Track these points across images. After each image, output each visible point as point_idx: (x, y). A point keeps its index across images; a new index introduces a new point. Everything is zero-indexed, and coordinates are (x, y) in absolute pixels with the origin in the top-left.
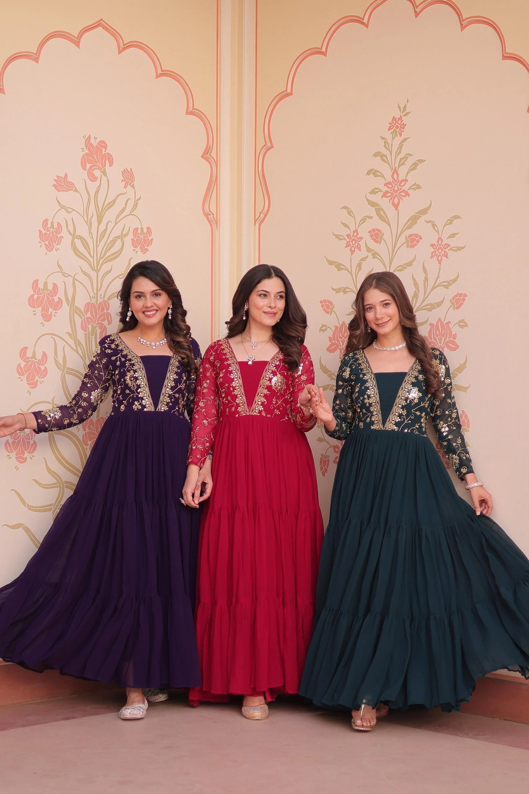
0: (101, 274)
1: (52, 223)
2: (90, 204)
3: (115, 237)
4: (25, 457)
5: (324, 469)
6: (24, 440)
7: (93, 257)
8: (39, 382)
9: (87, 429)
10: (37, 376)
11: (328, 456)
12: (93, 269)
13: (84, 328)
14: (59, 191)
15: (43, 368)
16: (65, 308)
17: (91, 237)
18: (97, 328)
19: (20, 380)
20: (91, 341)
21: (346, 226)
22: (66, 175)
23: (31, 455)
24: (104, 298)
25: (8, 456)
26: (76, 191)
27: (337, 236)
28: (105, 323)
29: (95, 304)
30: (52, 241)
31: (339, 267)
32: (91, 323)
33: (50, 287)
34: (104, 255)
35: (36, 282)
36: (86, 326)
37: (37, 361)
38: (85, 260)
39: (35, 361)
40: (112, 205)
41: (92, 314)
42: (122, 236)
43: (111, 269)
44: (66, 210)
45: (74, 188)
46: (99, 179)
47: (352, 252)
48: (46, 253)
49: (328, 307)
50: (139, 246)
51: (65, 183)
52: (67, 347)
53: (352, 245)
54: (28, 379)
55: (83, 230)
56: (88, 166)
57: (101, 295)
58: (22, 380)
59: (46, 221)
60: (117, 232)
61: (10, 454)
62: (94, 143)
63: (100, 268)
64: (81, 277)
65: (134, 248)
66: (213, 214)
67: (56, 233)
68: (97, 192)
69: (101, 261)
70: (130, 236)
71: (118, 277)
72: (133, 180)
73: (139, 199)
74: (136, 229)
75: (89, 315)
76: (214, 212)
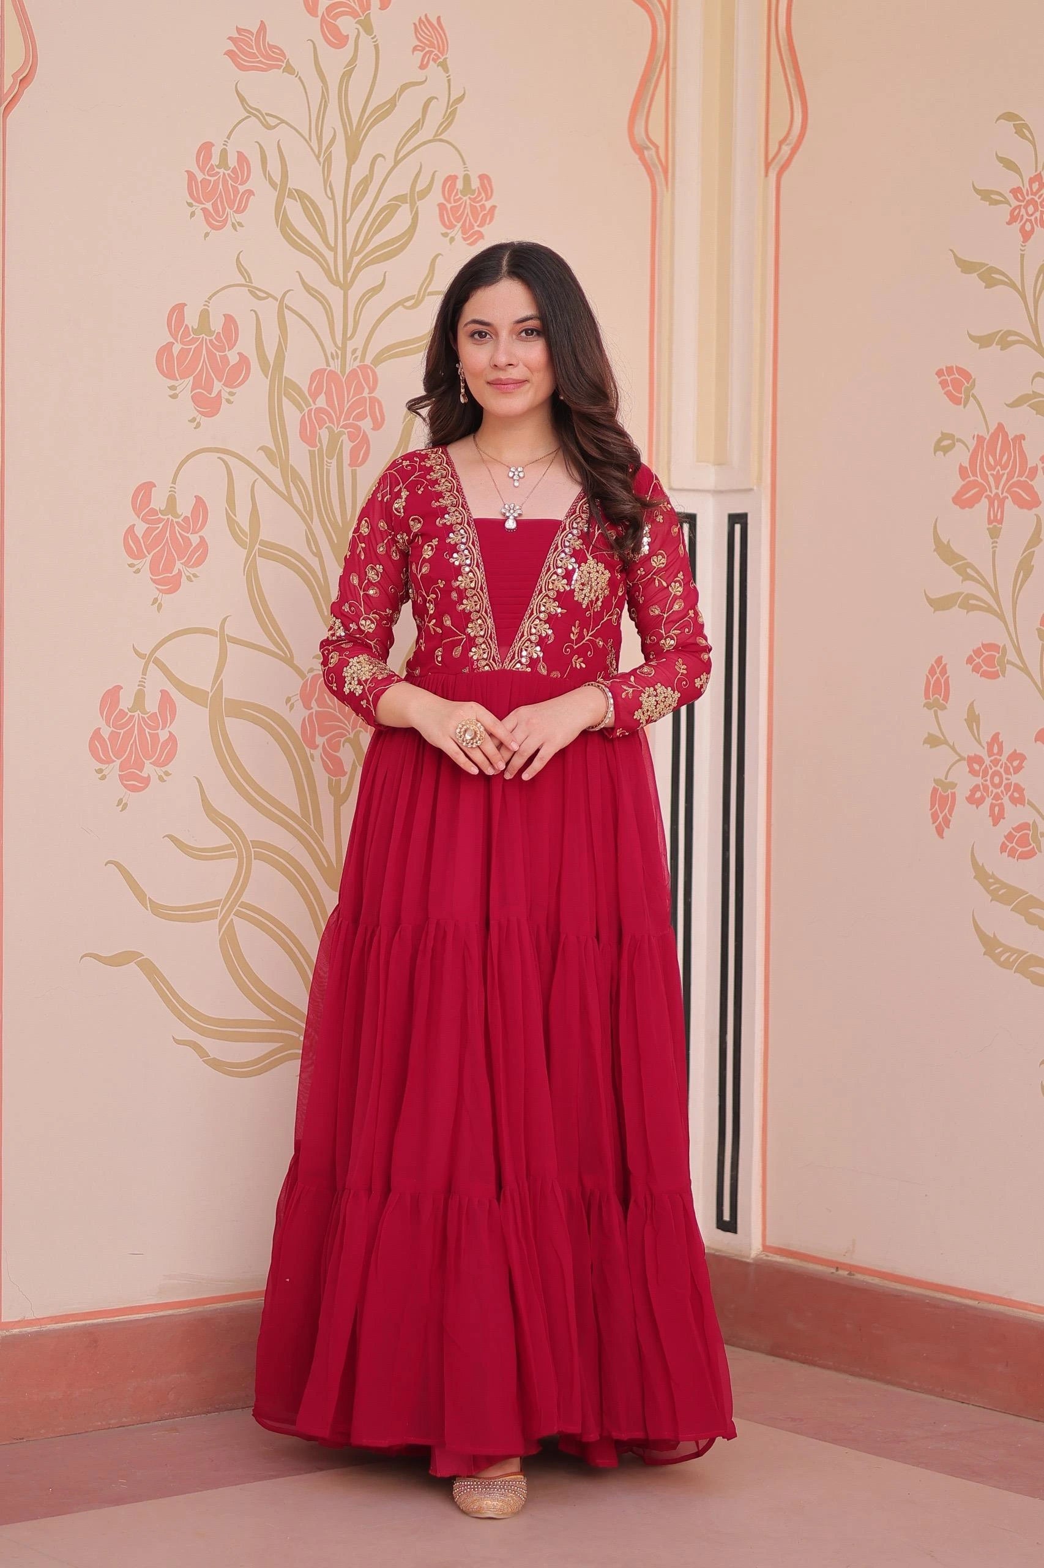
0: (355, 293)
1: (224, 153)
2: (326, 107)
3: (395, 199)
4: (144, 774)
5: (940, 819)
6: (141, 731)
7: (334, 250)
8: (184, 578)
9: (314, 704)
10: (178, 560)
11: (953, 785)
12: (335, 282)
13: (308, 436)
14: (242, 68)
15: (195, 539)
16: (257, 383)
17: (330, 196)
18: (345, 437)
19: (135, 569)
20: (328, 471)
21: (1009, 165)
22: (263, 27)
23: (160, 771)
24: (363, 359)
25: (100, 771)
26: (289, 69)
27: (986, 195)
28: (366, 424)
29: (339, 372)
30: (222, 202)
31: (990, 277)
32: (328, 424)
33: (217, 324)
34: (366, 242)
35: (179, 309)
36: (313, 432)
37: (180, 520)
38: (309, 254)
39: (175, 520)
40: (388, 113)
41: (329, 401)
42: (413, 197)
43: (383, 284)
44: (261, 122)
45: (283, 62)
46: (351, 43)
47: (1026, 236)
48: (207, 235)
49: (957, 385)
50: (459, 225)
51: (258, 48)
52: (261, 484)
53: (1026, 217)
54: (154, 569)
55: (306, 177)
56: (324, 5)
57: (354, 351)
58: (138, 571)
59: (207, 147)
60: (398, 186)
61: (103, 767)
63: (354, 277)
64: (299, 300)
65: (444, 230)
66: (657, 147)
67: (235, 180)
68: (347, 75)
69: (356, 260)
70: (436, 196)
71: (400, 303)
72: (443, 49)
73: (460, 99)
74: (453, 178)
75: (321, 401)
76: (661, 143)
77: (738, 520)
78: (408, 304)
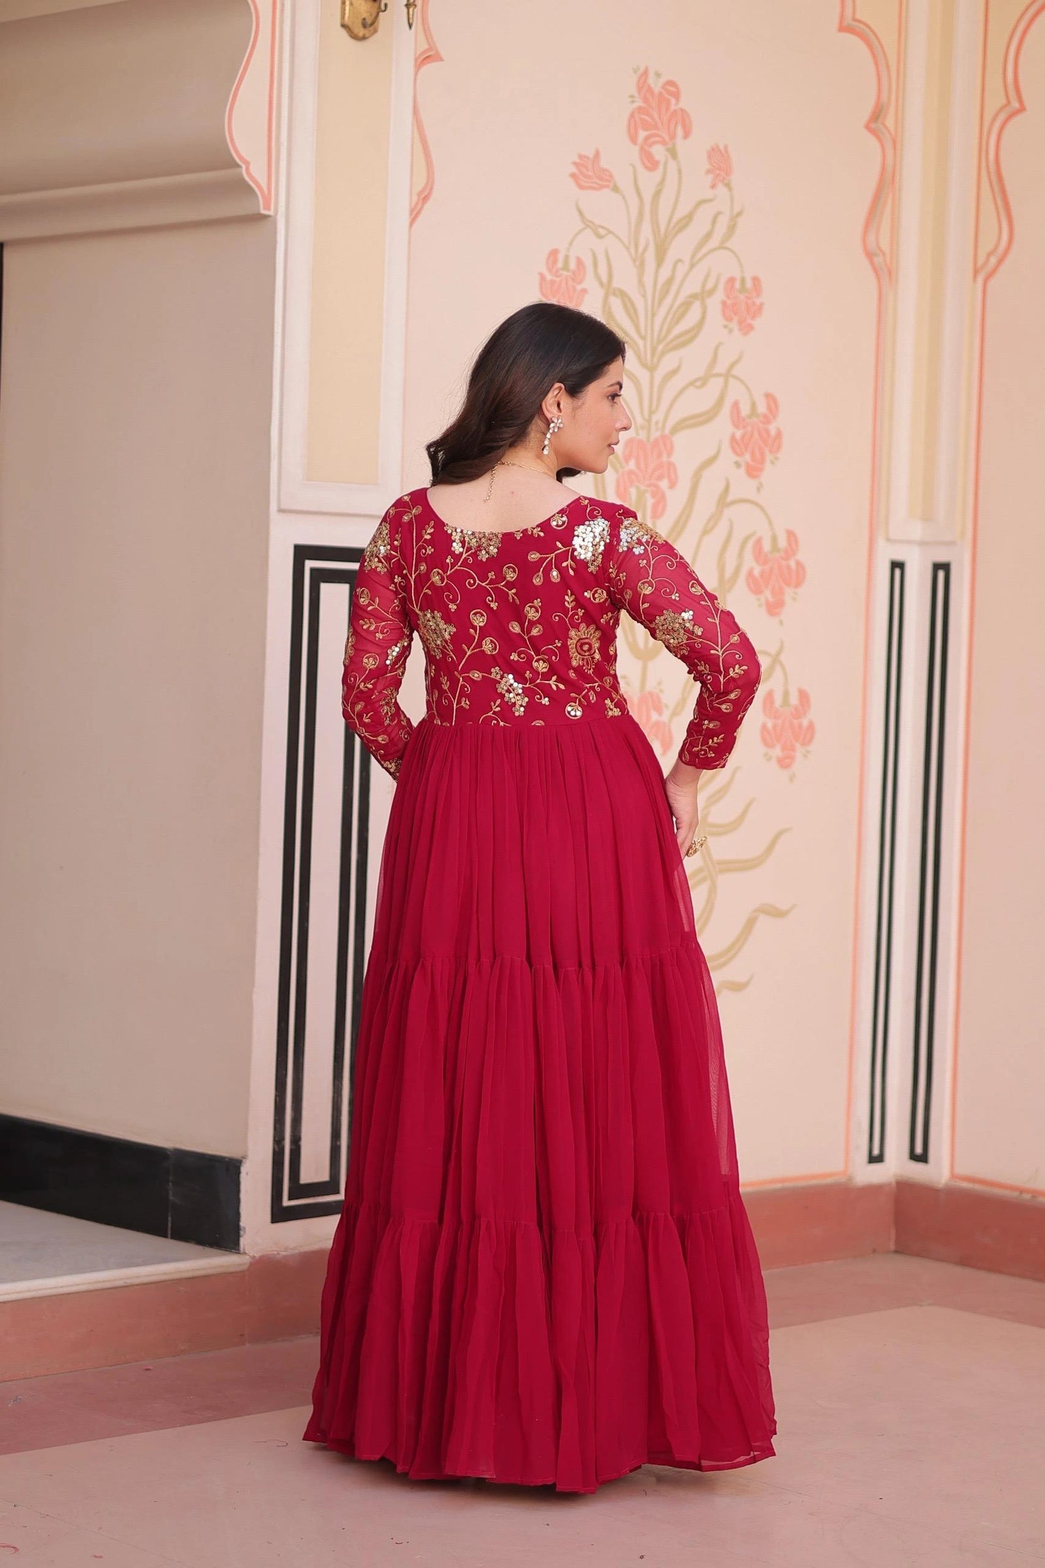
0: (659, 375)
1: (567, 258)
2: (641, 220)
3: (690, 296)
7: (644, 338)
12: (644, 366)
13: (622, 494)
14: (581, 187)
17: (642, 294)
18: (648, 496)
22: (597, 154)
24: (663, 429)
26: (616, 189)
28: (664, 484)
29: (645, 441)
32: (636, 484)
34: (669, 331)
36: (626, 490)
40: (686, 225)
41: (638, 465)
42: (703, 295)
43: (679, 367)
44: (594, 232)
45: (611, 183)
46: (661, 167)
50: (736, 318)
51: (593, 171)
55: (625, 279)
56: (642, 134)
57: (657, 423)
59: (554, 253)
60: (693, 286)
62: (656, 85)
63: (659, 360)
65: (725, 323)
66: (884, 254)
67: (573, 280)
68: (657, 194)
69: (661, 347)
70: (719, 295)
71: (691, 384)
72: (728, 171)
73: (739, 214)
74: (732, 280)
75: (632, 465)
76: (887, 251)
77: (941, 568)
78: (698, 384)
